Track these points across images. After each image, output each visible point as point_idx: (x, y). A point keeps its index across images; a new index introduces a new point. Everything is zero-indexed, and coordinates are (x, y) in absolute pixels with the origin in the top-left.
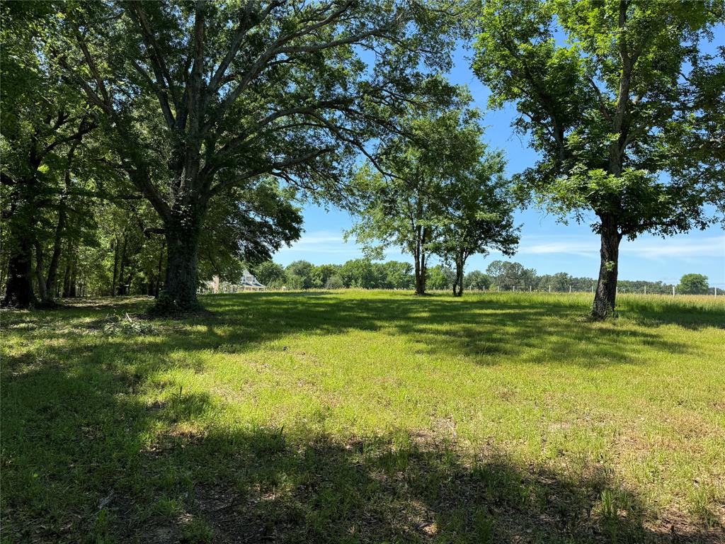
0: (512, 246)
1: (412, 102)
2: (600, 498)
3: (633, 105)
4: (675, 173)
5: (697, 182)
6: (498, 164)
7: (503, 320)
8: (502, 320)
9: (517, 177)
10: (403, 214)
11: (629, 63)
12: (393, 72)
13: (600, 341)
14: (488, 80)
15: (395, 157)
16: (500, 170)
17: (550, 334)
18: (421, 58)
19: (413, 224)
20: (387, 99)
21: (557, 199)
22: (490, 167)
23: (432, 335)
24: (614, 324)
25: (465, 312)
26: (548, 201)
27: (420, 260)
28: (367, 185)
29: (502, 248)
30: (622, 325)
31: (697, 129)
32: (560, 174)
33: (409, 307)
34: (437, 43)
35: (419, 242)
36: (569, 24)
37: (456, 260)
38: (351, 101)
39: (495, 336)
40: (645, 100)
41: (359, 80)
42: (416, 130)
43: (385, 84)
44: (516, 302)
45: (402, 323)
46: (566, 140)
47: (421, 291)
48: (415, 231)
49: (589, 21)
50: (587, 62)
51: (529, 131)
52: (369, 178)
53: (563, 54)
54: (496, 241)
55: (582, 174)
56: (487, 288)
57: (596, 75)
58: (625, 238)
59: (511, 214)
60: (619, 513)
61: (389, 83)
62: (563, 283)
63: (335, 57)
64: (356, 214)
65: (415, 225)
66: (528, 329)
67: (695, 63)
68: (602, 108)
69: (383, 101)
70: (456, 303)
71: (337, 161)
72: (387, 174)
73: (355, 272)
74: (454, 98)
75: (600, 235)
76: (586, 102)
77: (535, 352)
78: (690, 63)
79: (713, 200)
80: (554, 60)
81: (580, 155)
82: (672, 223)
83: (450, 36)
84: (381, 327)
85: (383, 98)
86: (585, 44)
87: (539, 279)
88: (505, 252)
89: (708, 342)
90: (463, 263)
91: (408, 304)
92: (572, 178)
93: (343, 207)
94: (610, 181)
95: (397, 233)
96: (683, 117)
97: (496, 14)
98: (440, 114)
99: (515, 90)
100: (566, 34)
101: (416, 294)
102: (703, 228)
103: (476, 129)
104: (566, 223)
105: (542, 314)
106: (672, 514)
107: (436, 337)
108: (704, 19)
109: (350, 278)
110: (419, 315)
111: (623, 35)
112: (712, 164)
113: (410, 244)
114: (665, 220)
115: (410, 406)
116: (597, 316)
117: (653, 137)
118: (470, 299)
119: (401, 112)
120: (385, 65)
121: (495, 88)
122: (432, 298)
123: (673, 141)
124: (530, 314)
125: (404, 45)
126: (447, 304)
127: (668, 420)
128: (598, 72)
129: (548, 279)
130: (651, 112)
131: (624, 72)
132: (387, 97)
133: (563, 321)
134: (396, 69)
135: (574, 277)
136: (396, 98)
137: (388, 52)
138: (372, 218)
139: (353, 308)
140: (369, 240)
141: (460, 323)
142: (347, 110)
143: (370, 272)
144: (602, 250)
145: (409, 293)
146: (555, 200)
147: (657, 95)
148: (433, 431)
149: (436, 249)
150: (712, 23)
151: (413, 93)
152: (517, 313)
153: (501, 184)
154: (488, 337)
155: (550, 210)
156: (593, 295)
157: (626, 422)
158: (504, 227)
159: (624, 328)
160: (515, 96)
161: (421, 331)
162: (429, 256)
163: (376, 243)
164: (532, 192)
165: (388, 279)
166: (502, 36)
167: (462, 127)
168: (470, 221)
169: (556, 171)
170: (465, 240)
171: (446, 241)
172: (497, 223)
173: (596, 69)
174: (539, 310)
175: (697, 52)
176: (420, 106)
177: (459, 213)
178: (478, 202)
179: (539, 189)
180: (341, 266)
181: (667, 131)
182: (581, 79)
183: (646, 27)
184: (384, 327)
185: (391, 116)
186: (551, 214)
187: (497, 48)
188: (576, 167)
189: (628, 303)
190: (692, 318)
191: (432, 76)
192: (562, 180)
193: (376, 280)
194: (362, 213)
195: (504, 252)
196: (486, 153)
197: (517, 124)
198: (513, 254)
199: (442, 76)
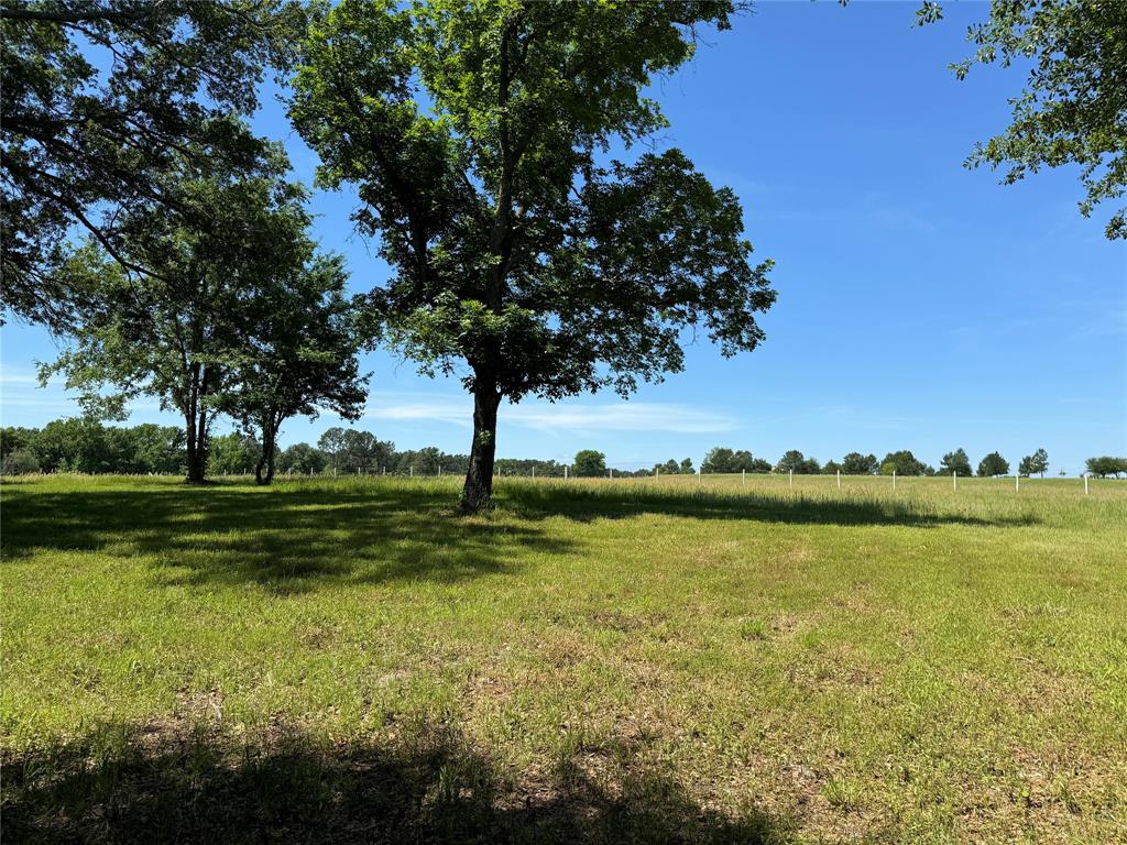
0: (356, 405)
1: (184, 151)
2: (437, 778)
3: (516, 218)
4: (565, 317)
5: (589, 333)
6: (334, 276)
7: (330, 521)
8: (332, 520)
9: (360, 299)
10: (165, 340)
11: (511, 158)
12: (147, 92)
13: (467, 543)
14: (316, 141)
15: (148, 239)
16: (338, 286)
17: (401, 536)
18: (202, 82)
19: (184, 359)
20: (136, 138)
21: (418, 337)
22: (321, 279)
23: (205, 551)
24: (489, 518)
25: (272, 510)
26: (406, 340)
27: (197, 423)
28: (91, 282)
29: (340, 408)
30: (498, 519)
31: (590, 264)
32: (422, 302)
33: (170, 504)
34: (230, 63)
35: (195, 391)
36: (436, 87)
37: (261, 424)
38: (59, 126)
39: (315, 545)
40: (530, 214)
41: (77, 91)
42: (189, 199)
43: (131, 110)
44: (358, 490)
45: (151, 533)
46: (431, 254)
47: (197, 476)
48: (188, 373)
49: (461, 86)
50: (459, 145)
51: (379, 232)
52: (95, 271)
53: (426, 127)
54: (332, 397)
55: (450, 305)
56: (318, 470)
57: (471, 166)
58: (505, 399)
59: (355, 356)
60: (462, 793)
61: (138, 110)
62: (431, 463)
63: (29, 41)
64: (66, 333)
65: (188, 362)
66: (368, 532)
67: (587, 177)
68: (477, 216)
69: (127, 139)
70: (259, 496)
71: (23, 229)
72: (132, 267)
73: (68, 442)
74: (259, 158)
75: (473, 395)
76: (457, 203)
77: (373, 567)
78: (583, 176)
79: (606, 356)
80: (414, 132)
81: (450, 278)
82: (560, 382)
83: (254, 58)
84: (105, 541)
85: (127, 133)
86: (455, 119)
87: (399, 457)
88: (345, 415)
89: (596, 537)
90: (275, 430)
91: (169, 499)
92: (438, 310)
93: (36, 318)
94: (487, 319)
95: (152, 373)
96: (574, 246)
97: (330, 42)
98: (235, 181)
99: (359, 166)
100: (432, 99)
101: (187, 482)
102: (594, 391)
103: (299, 217)
104: (431, 375)
105: (393, 508)
106: (531, 780)
107: (212, 554)
108: (599, 122)
109: (56, 455)
110: (186, 518)
111: (504, 119)
112: (605, 310)
113: (178, 395)
114: (552, 378)
115: (141, 680)
116: (467, 508)
117: (540, 266)
118: (285, 488)
119: (163, 164)
120: (131, 78)
121: (327, 157)
122: (217, 489)
123: (563, 274)
124: (376, 508)
125: (170, 52)
126: (242, 498)
127: (540, 646)
128: (473, 163)
129: (411, 456)
130: (537, 232)
131: (505, 170)
132: (135, 132)
133: (422, 517)
134: (154, 89)
135: (446, 454)
136: (152, 137)
137: (138, 56)
138: (101, 344)
139: (51, 509)
140: (94, 383)
141: (259, 528)
142: (50, 140)
143: (100, 444)
144: (475, 415)
145: (176, 481)
146: (416, 340)
147: (545, 211)
148: (180, 718)
149: (227, 405)
150: (607, 129)
151: (186, 136)
152: (358, 508)
153: (339, 307)
154: (305, 547)
155: (408, 354)
156: (464, 478)
157: (487, 656)
158: (343, 375)
159: (501, 523)
160: (357, 175)
161: (184, 546)
162: (214, 417)
163: (109, 389)
164: (384, 324)
165: (139, 455)
166: (336, 78)
167: (276, 208)
168: (287, 362)
169: (417, 298)
170: (279, 392)
171: (244, 392)
172: (334, 368)
173: (471, 159)
174: (390, 503)
175: (591, 162)
176: (197, 160)
177: (269, 347)
178: (301, 332)
179: (393, 321)
180: (35, 431)
181: (555, 261)
182: (452, 169)
183: (532, 115)
184: (112, 542)
185: (140, 166)
186: (410, 360)
187: (329, 94)
188: (443, 294)
189: (509, 489)
190: (582, 506)
191: (221, 116)
192: (423, 310)
193: (112, 457)
194: (79, 334)
195: (342, 414)
196: (315, 257)
197: (360, 217)
198: (357, 417)
199: (241, 118)
